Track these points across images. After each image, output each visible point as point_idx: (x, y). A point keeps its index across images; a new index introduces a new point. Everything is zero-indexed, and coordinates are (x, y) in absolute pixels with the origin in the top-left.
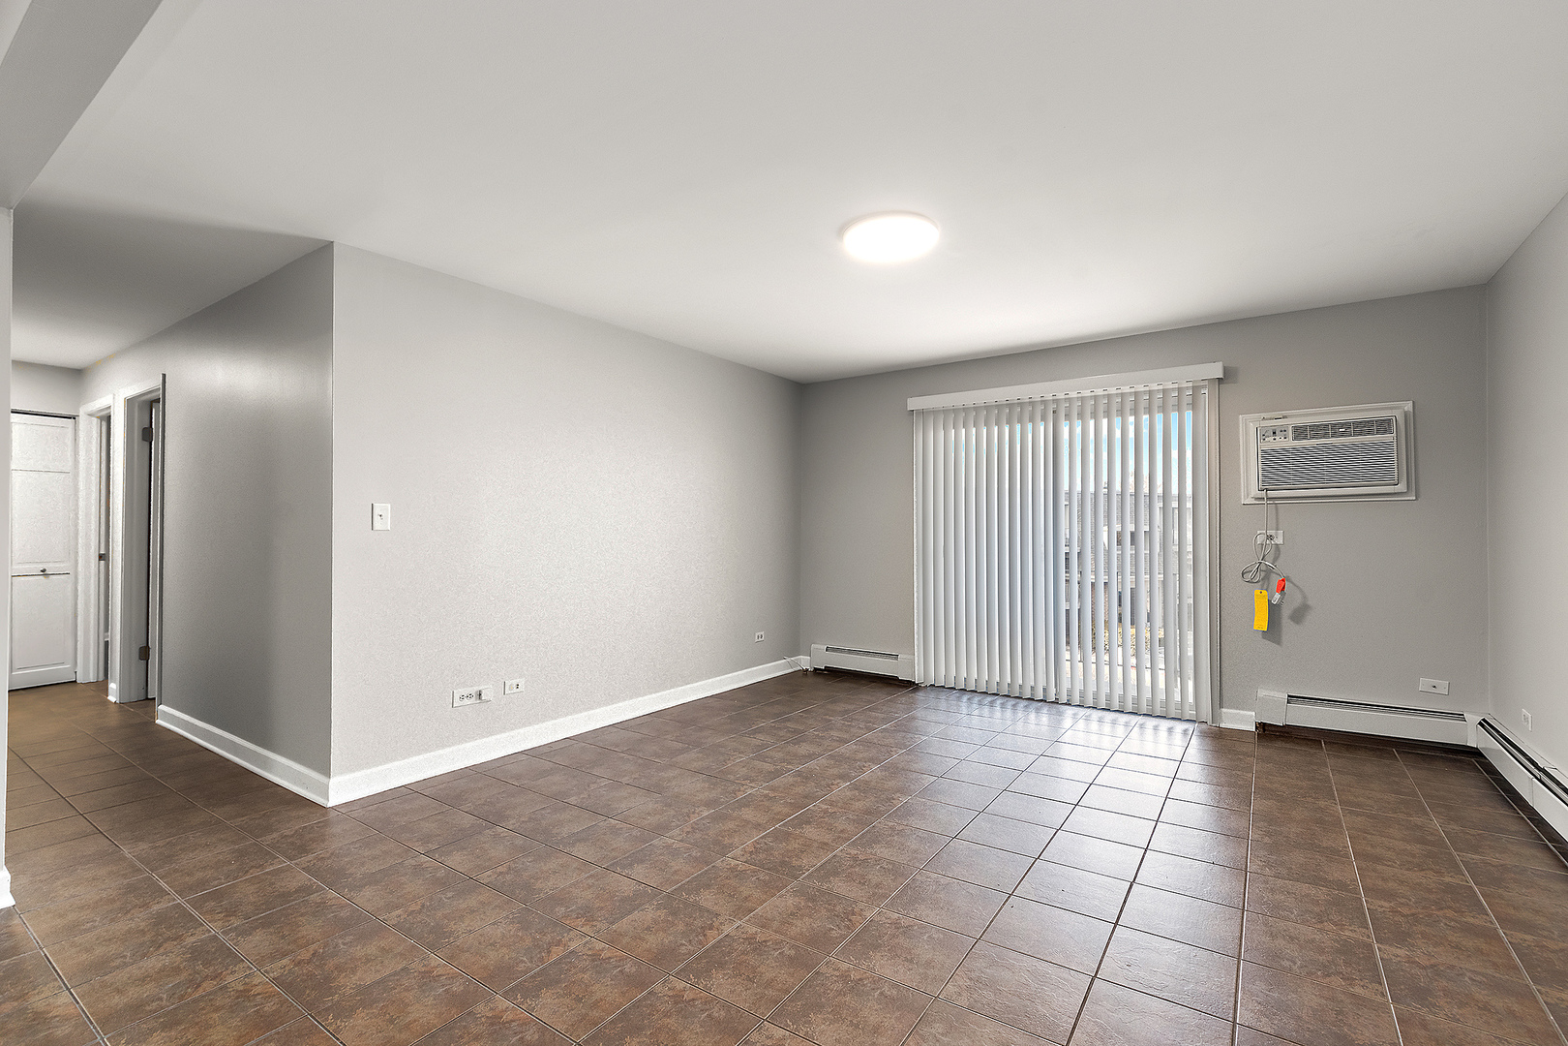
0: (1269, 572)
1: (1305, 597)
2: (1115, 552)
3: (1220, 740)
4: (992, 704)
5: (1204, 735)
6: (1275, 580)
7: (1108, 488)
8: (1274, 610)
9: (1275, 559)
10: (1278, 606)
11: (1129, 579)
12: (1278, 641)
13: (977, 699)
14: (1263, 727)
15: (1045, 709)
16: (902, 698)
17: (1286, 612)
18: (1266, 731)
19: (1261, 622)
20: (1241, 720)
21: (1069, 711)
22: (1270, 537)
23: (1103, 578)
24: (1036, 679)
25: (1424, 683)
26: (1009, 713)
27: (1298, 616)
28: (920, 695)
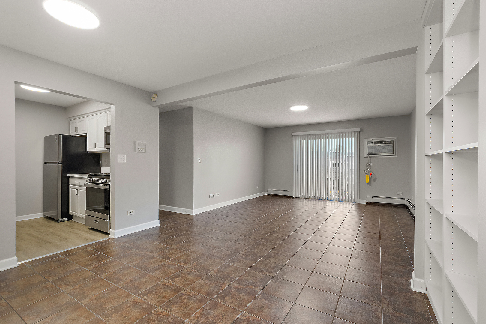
0: (369, 171)
1: (376, 176)
2: (332, 169)
3: (359, 206)
4: (311, 200)
5: (355, 204)
6: (370, 173)
7: (331, 150)
8: (370, 179)
9: (370, 168)
10: (371, 178)
11: (338, 176)
12: (371, 186)
13: (307, 200)
14: (367, 203)
15: (323, 201)
16: (291, 200)
17: (372, 179)
18: (368, 204)
19: (367, 182)
20: (364, 202)
21: (328, 202)
22: (369, 164)
23: (330, 177)
24: (321, 194)
25: (398, 193)
26: (315, 202)
27: (375, 180)
28: (294, 199)
